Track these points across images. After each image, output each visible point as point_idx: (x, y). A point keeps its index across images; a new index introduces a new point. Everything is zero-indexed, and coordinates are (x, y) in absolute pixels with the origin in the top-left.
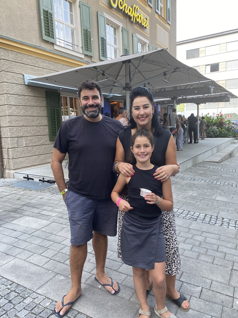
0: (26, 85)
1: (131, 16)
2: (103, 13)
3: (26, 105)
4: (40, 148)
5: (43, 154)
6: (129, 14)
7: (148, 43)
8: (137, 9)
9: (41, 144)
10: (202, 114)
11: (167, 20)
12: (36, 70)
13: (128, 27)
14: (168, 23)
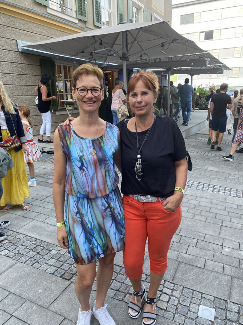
0: (19, 52)
3: (21, 73)
7: (143, 7)
9: (36, 115)
10: (195, 85)
12: (29, 36)
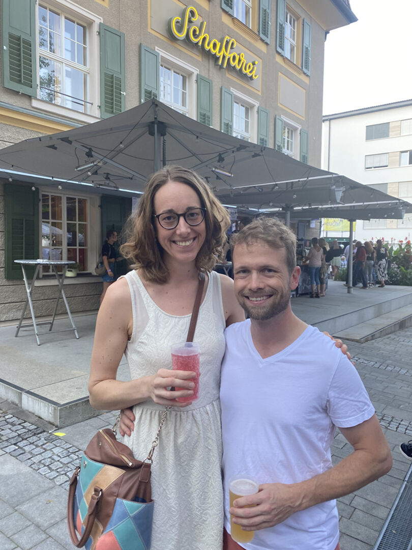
1: (218, 55)
2: (155, 48)
6: (213, 52)
7: (257, 105)
8: (233, 44)
10: (372, 239)
11: (302, 67)
13: (211, 75)
14: (305, 74)
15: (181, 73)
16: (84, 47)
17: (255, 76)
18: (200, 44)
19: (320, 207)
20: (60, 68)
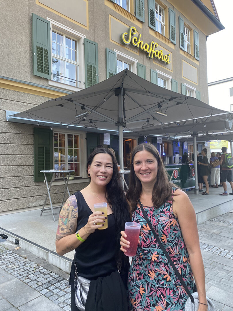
0: (7, 121)
1: (148, 52)
2: (114, 50)
3: (7, 143)
4: (20, 190)
5: (24, 197)
6: (145, 50)
7: (171, 78)
8: (156, 45)
9: (22, 186)
11: (195, 56)
12: (22, 106)
13: (144, 63)
14: (196, 59)
15: (128, 63)
16: (76, 52)
17: (169, 62)
18: (138, 46)
19: (213, 133)
20: (63, 64)
